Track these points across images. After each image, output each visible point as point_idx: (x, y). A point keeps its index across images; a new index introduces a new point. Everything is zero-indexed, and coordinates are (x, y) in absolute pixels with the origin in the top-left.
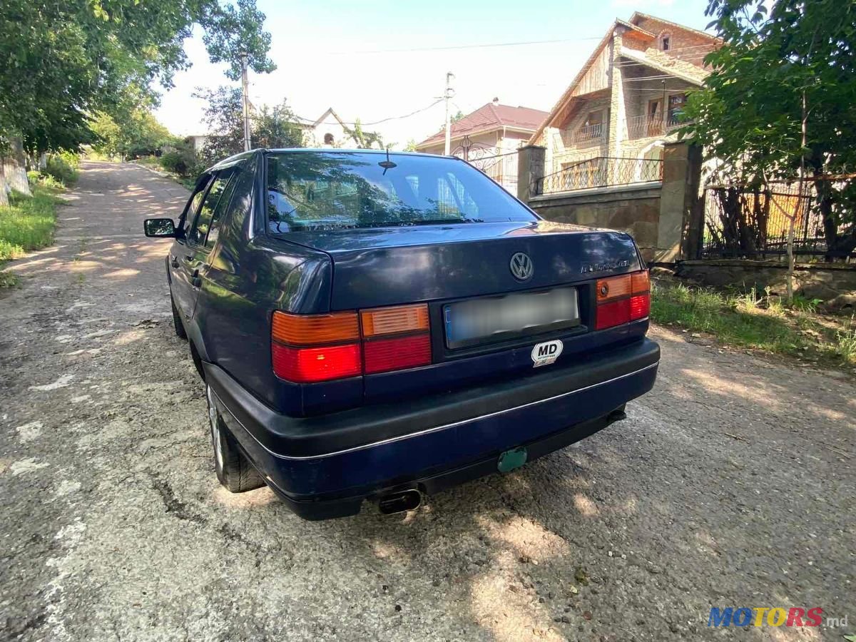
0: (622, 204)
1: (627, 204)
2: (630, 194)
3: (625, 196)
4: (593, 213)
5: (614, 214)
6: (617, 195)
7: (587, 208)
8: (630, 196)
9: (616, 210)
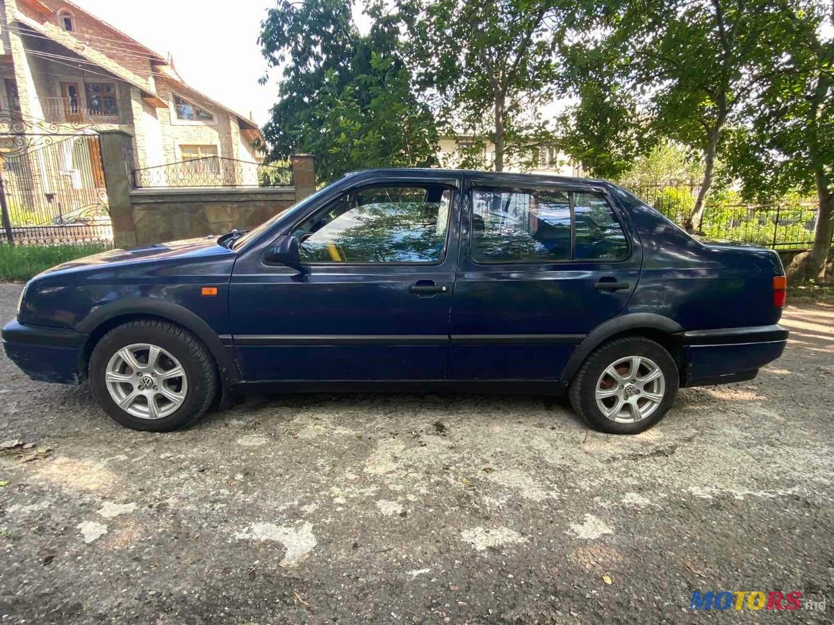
0: (258, 204)
1: (263, 204)
2: (264, 196)
3: (259, 197)
4: (225, 210)
5: (251, 214)
6: (250, 196)
7: (218, 206)
8: (264, 197)
9: (252, 209)
